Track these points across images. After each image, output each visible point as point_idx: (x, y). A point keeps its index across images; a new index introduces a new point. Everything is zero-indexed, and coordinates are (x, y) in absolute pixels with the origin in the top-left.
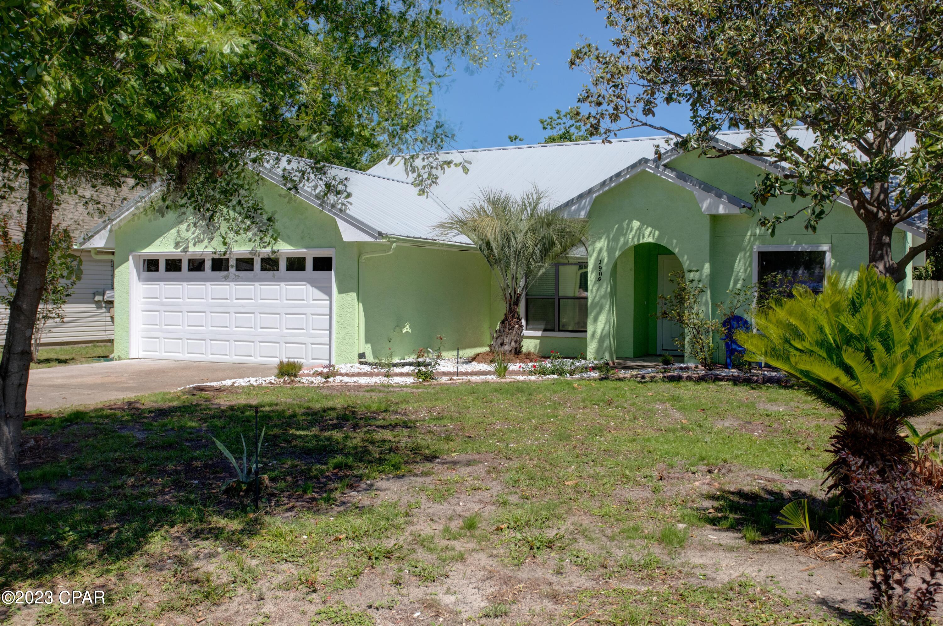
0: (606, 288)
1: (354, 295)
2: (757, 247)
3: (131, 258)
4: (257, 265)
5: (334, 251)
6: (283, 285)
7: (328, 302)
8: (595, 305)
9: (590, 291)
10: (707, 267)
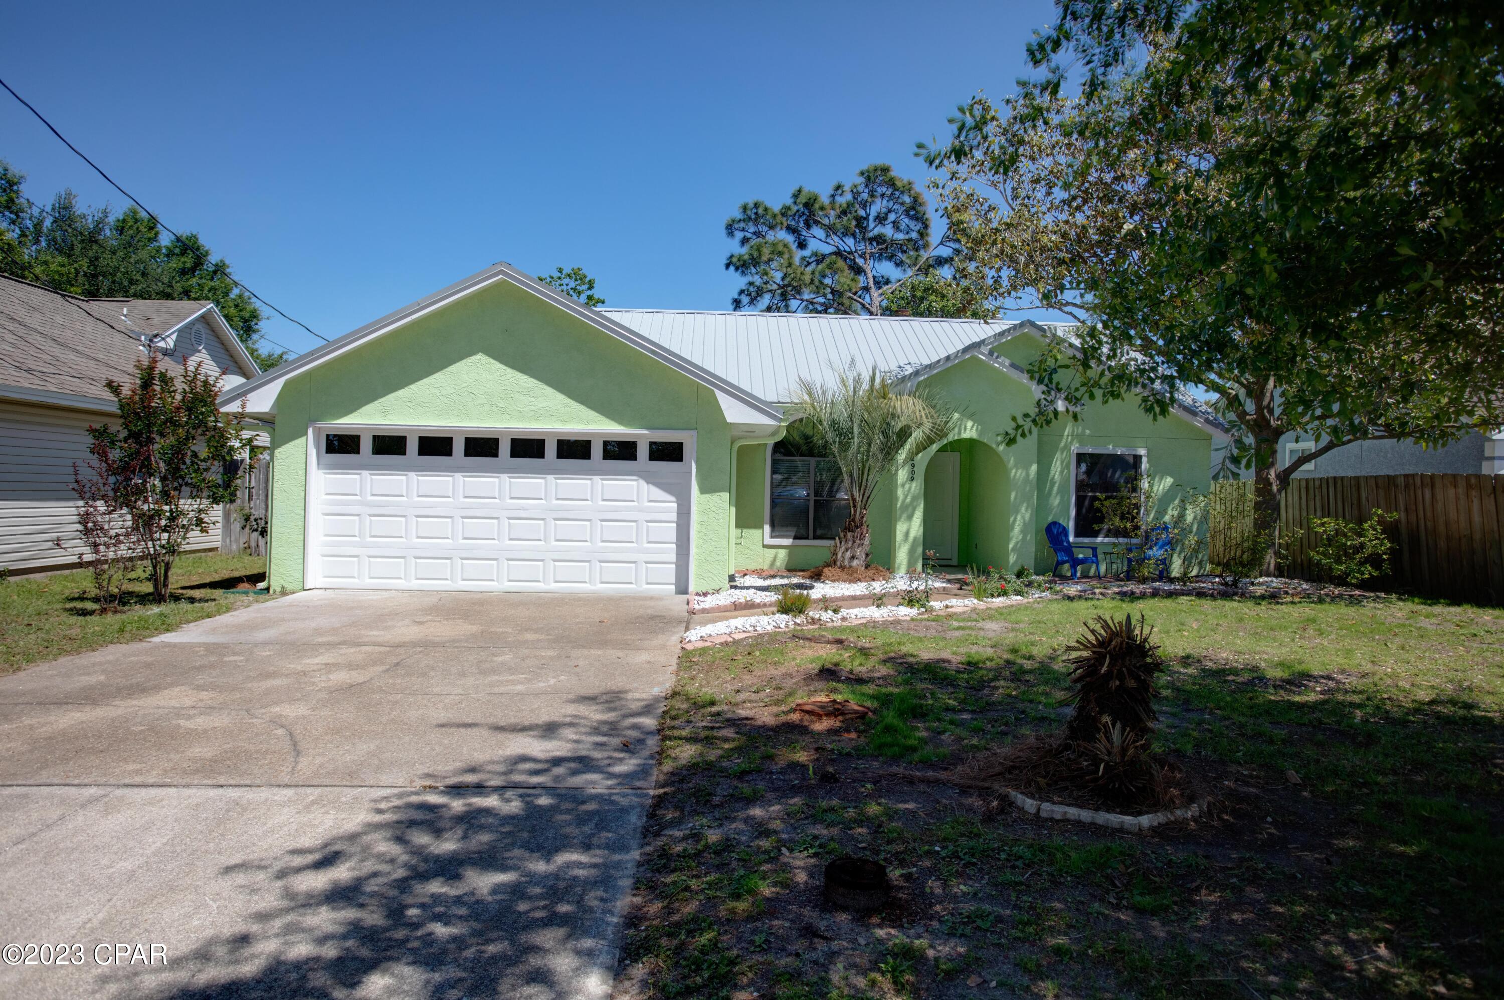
0: (916, 487)
1: (726, 496)
2: (1075, 448)
3: (310, 431)
4: (551, 450)
5: (694, 433)
6: (597, 479)
7: (675, 505)
8: (905, 507)
9: (900, 492)
10: (1034, 467)
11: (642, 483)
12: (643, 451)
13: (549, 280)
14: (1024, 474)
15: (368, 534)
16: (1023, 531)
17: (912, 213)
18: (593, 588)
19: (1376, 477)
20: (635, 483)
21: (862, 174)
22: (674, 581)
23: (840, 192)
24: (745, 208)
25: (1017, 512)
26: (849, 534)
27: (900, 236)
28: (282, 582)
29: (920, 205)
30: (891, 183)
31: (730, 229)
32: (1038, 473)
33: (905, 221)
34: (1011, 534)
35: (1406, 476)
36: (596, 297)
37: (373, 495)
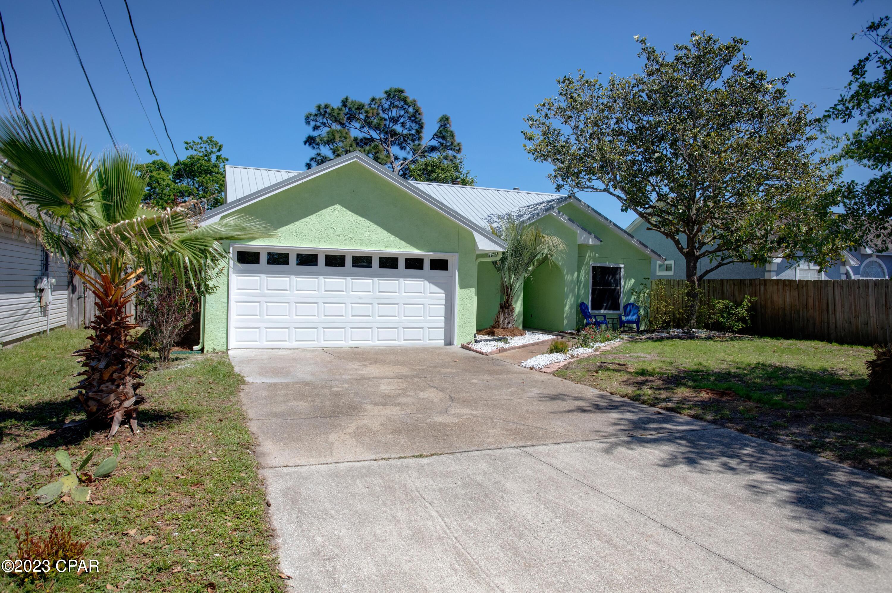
1: (474, 290)
2: (592, 263)
3: (231, 249)
4: (376, 263)
5: (457, 255)
6: (401, 280)
7: (444, 295)
10: (576, 274)
11: (426, 283)
12: (427, 264)
13: (192, 144)
14: (572, 278)
15: (265, 314)
16: (571, 308)
17: (413, 118)
18: (400, 343)
19: (733, 280)
20: (422, 282)
21: (386, 92)
22: (443, 338)
23: (374, 102)
24: (319, 107)
25: (568, 298)
26: (506, 310)
27: (405, 132)
28: (213, 345)
29: (419, 114)
30: (405, 100)
31: (307, 120)
32: (578, 277)
33: (408, 123)
34: (565, 310)
35: (750, 280)
36: (223, 156)
37: (268, 290)
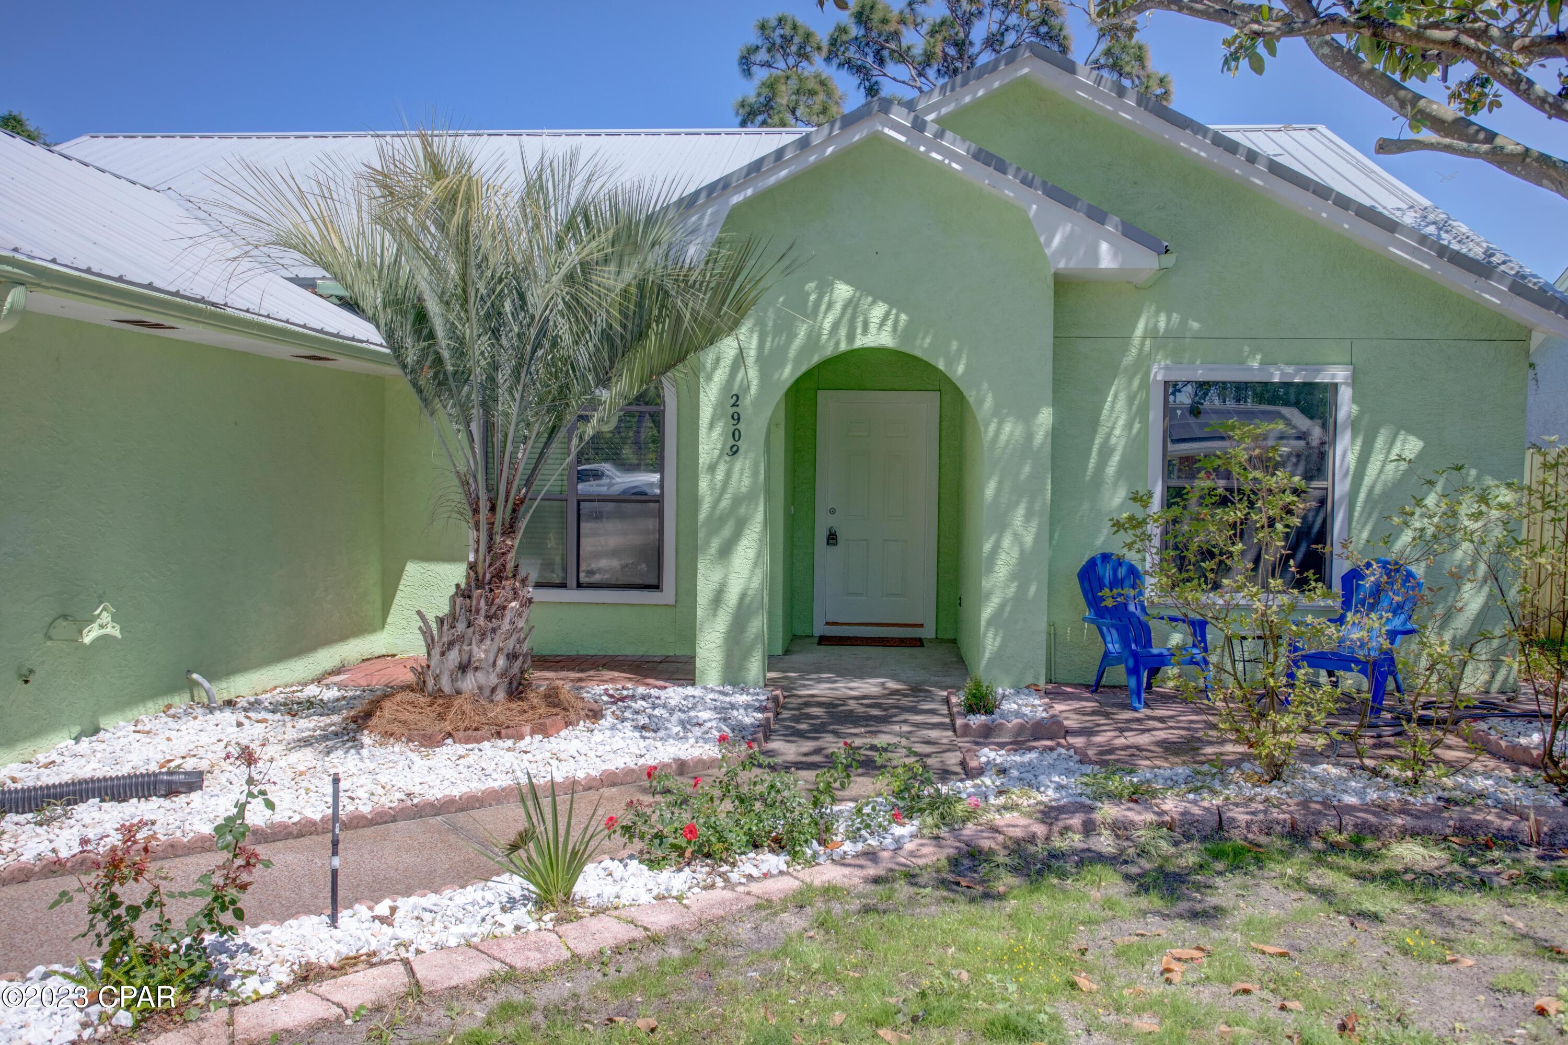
2: (1160, 369)
8: (716, 522)
9: (704, 484)
10: (1045, 417)
14: (1019, 431)
16: (1020, 574)
25: (1002, 526)
32: (1056, 433)
34: (986, 584)
